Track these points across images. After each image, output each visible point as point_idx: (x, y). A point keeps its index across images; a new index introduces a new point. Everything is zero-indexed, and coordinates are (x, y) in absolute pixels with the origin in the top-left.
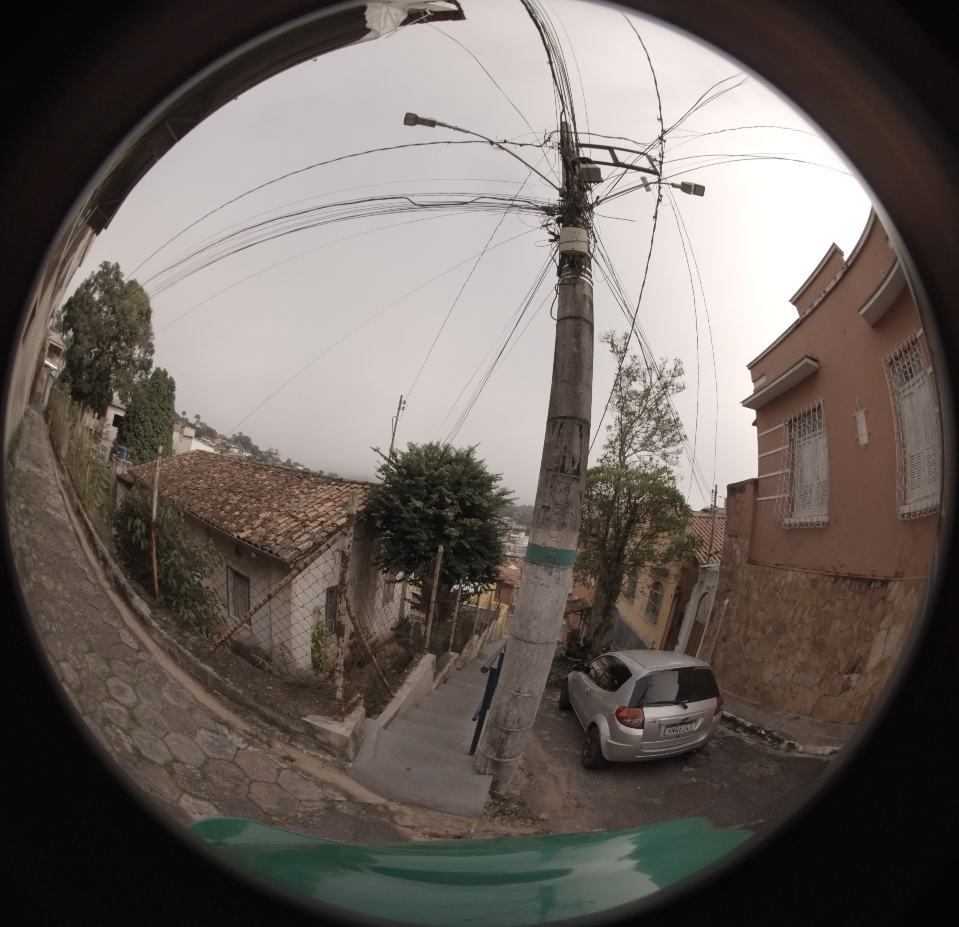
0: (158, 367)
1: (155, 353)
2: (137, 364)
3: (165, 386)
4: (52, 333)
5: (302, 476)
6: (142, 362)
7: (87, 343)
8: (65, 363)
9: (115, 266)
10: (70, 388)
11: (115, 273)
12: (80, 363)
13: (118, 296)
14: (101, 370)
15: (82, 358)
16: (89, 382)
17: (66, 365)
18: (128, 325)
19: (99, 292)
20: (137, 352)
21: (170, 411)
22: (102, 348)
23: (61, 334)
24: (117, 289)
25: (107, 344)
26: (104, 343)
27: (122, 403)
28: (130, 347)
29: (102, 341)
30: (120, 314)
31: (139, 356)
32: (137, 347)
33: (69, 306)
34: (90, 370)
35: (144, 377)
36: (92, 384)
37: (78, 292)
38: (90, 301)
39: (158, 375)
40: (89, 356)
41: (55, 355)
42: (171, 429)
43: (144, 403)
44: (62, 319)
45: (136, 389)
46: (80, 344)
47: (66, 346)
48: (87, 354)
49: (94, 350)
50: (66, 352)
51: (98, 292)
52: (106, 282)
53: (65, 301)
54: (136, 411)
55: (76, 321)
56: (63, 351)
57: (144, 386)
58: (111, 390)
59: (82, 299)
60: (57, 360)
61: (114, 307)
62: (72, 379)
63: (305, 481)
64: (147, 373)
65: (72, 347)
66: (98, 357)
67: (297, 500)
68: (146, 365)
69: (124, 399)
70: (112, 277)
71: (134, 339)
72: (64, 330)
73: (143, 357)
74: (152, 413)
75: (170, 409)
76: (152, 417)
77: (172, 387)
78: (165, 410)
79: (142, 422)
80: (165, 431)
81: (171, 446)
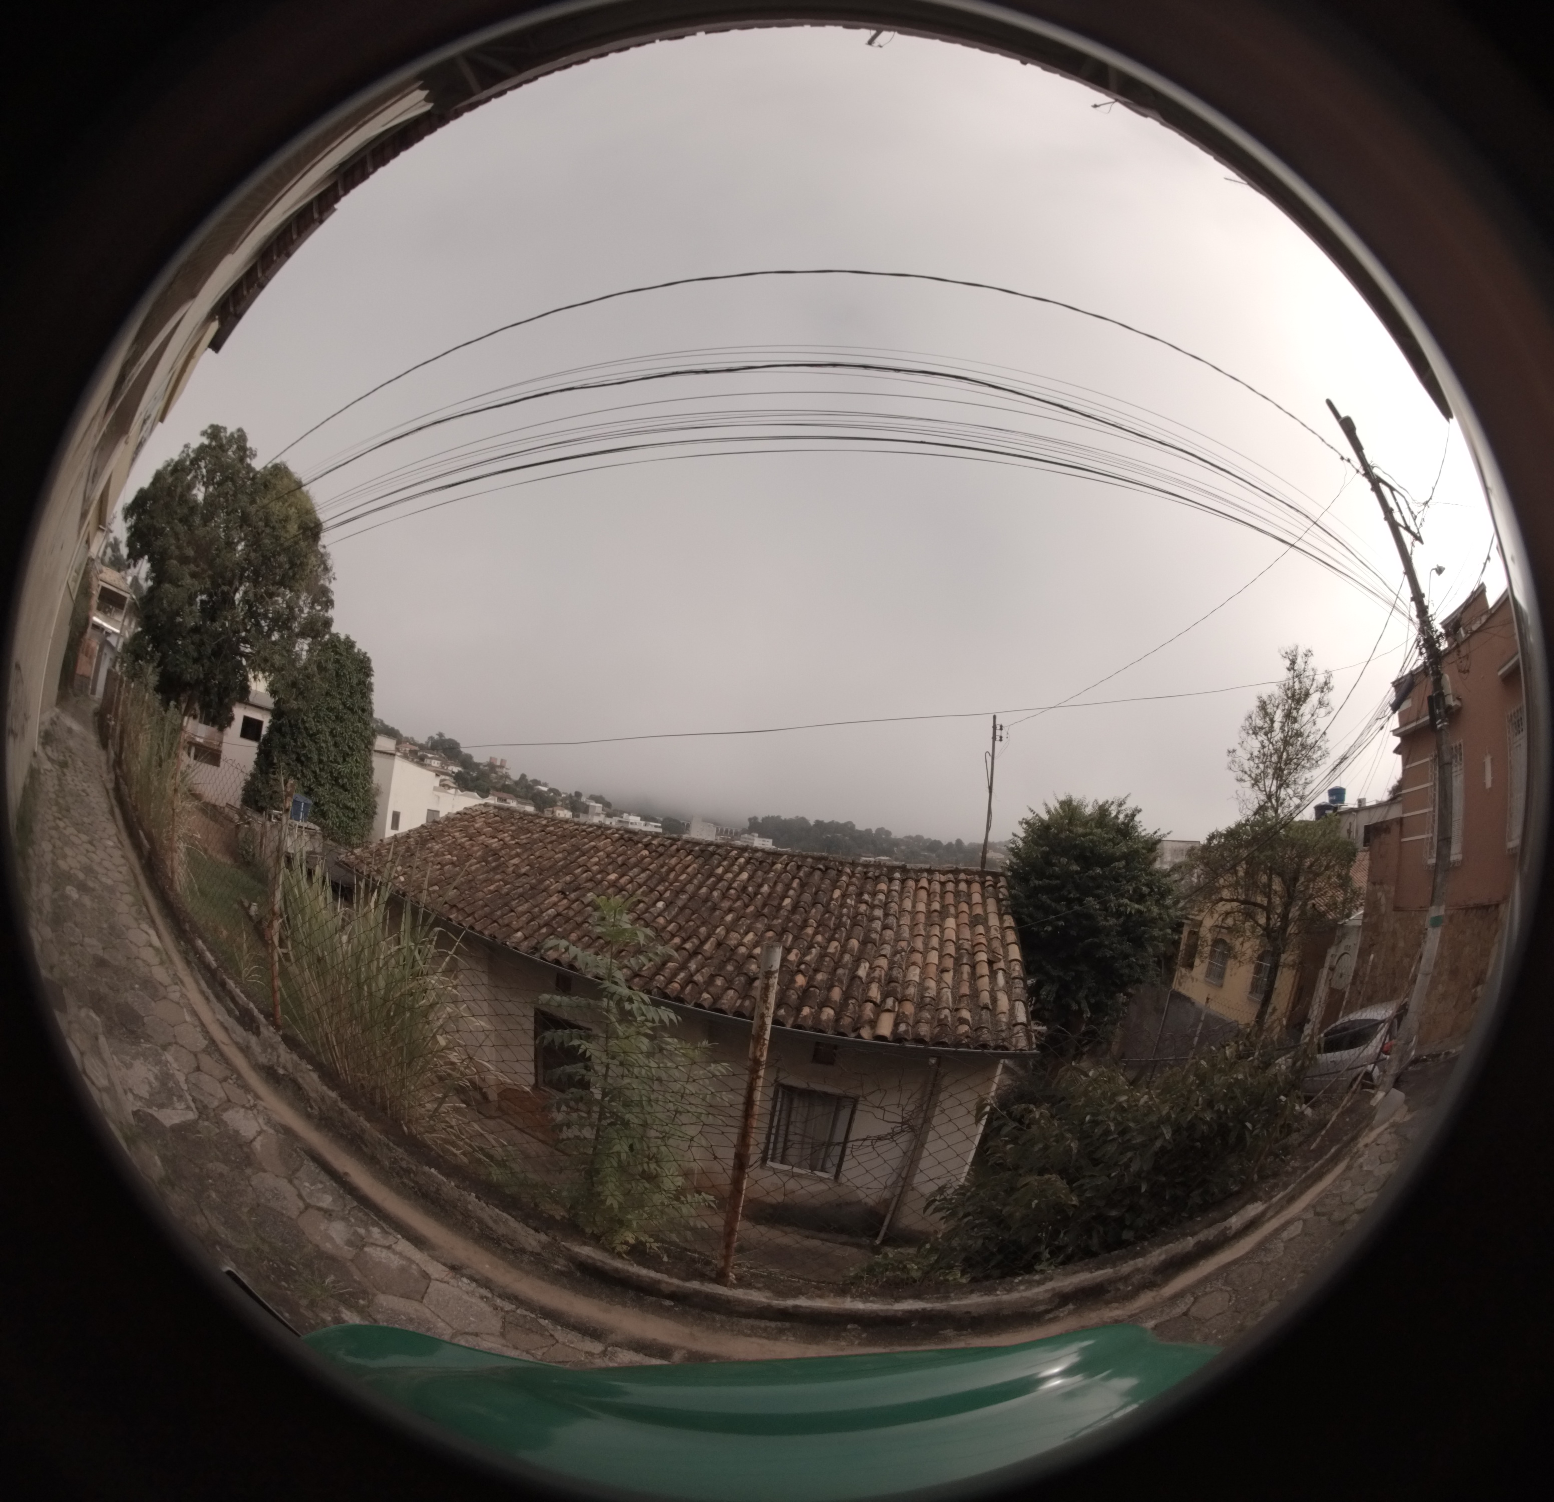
0: (338, 631)
1: (335, 604)
2: (297, 626)
3: (353, 667)
4: (105, 569)
6: (310, 624)
7: (188, 581)
8: (140, 622)
9: (237, 435)
10: (155, 673)
11: (238, 449)
12: (174, 621)
13: (249, 495)
14: (221, 637)
15: (178, 613)
16: (198, 660)
17: (138, 627)
19: (202, 488)
20: (299, 604)
21: (365, 714)
22: (223, 594)
23: (123, 569)
24: (242, 481)
25: (236, 585)
26: (228, 583)
29: (224, 578)
30: (261, 524)
31: (301, 610)
33: (140, 506)
34: (197, 637)
36: (203, 666)
37: (157, 480)
38: (188, 502)
40: (194, 608)
41: (114, 609)
42: (372, 748)
44: (124, 537)
46: (169, 584)
47: (136, 591)
48: (191, 604)
49: (203, 597)
51: (201, 484)
52: (219, 466)
56: (128, 601)
58: (245, 676)
59: (170, 492)
62: (157, 654)
65: (151, 592)
66: (212, 609)
68: (319, 628)
70: (230, 456)
71: (297, 576)
74: (330, 718)
75: (366, 710)
76: (332, 725)
77: (365, 668)
78: (356, 712)
79: (311, 736)
80: (359, 752)
81: (370, 777)
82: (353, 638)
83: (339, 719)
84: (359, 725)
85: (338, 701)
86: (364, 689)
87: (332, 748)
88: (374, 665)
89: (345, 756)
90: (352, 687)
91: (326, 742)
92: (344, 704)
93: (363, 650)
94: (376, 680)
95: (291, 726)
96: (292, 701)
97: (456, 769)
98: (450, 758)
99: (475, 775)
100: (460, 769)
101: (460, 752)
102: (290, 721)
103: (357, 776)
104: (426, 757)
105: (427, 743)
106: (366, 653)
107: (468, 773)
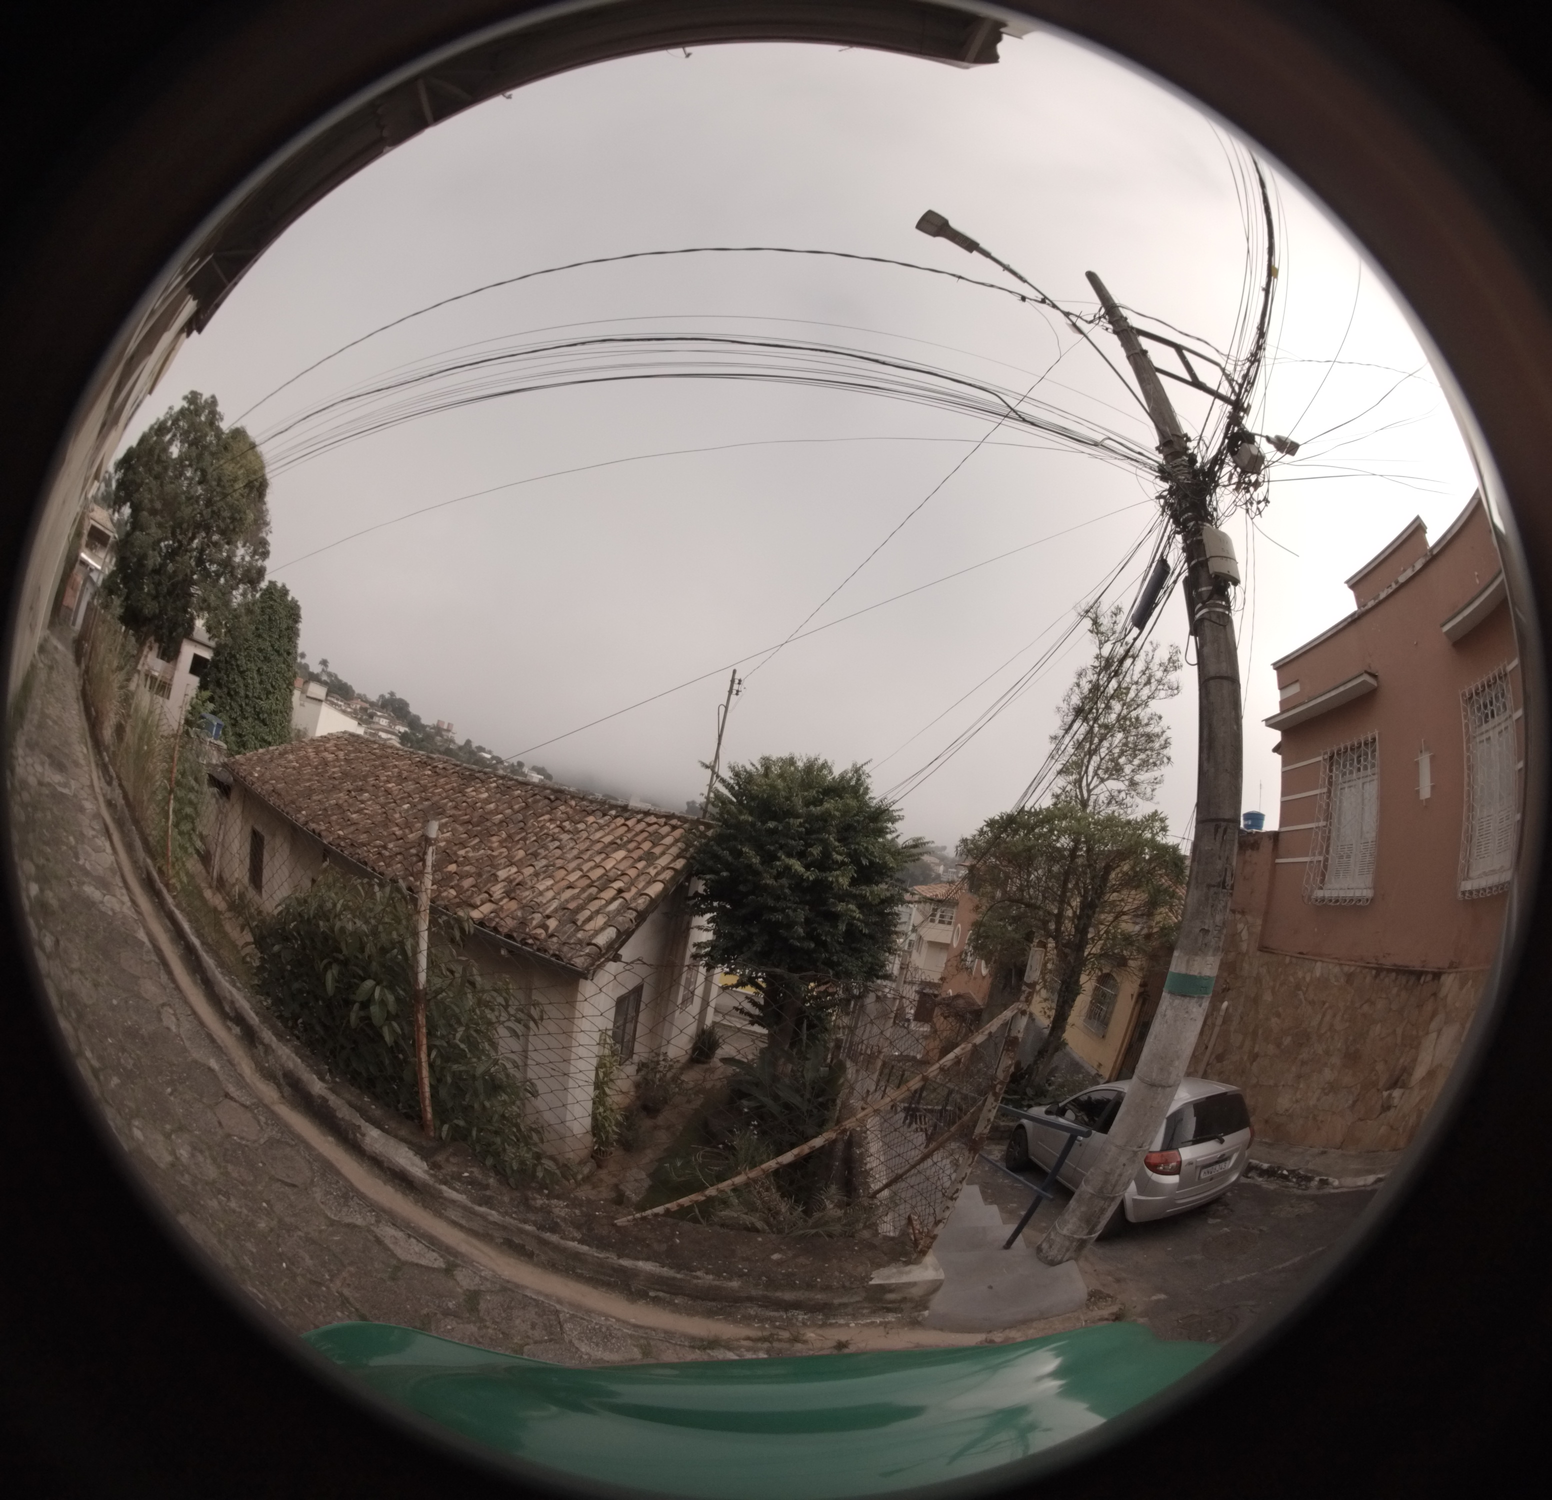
0: (273, 580)
1: (271, 555)
2: (239, 573)
3: (284, 613)
4: (96, 507)
5: (552, 797)
6: (247, 571)
7: (153, 530)
8: (114, 560)
9: (209, 401)
10: (121, 606)
11: (210, 413)
12: (141, 562)
13: (213, 454)
14: (176, 579)
15: (144, 556)
16: (155, 598)
17: (116, 565)
18: (227, 504)
19: (179, 445)
20: (241, 553)
21: (290, 657)
22: (180, 542)
23: (111, 511)
24: (211, 442)
25: (190, 535)
26: (184, 533)
27: (210, 639)
28: (228, 543)
29: (181, 528)
30: (214, 483)
31: (243, 559)
32: (239, 544)
33: (126, 463)
34: (157, 577)
35: (249, 596)
36: (159, 602)
37: (143, 440)
38: (164, 458)
39: (272, 593)
40: (156, 553)
41: (99, 545)
42: (291, 687)
43: (247, 640)
44: (114, 485)
45: (236, 617)
46: (142, 530)
47: (118, 533)
48: (154, 550)
49: (166, 543)
50: (117, 543)
51: (177, 443)
52: (193, 427)
53: (120, 453)
54: (233, 652)
55: (137, 490)
56: (111, 540)
57: (250, 611)
58: (192, 615)
59: (151, 451)
60: (102, 554)
61: (204, 472)
62: (126, 590)
63: (562, 808)
64: (254, 589)
65: (128, 534)
66: (172, 554)
67: (557, 844)
68: (254, 576)
69: (214, 632)
70: (203, 418)
71: (237, 530)
72: (115, 503)
73: (250, 563)
74: (259, 658)
75: (291, 653)
76: (259, 664)
77: (294, 615)
78: (282, 654)
79: (241, 673)
80: (281, 690)
82: (288, 587)
83: (267, 659)
84: (283, 666)
85: (268, 644)
86: (292, 633)
87: (258, 685)
89: (268, 693)
90: (281, 631)
91: (252, 678)
92: (272, 646)
93: (296, 598)
95: (227, 662)
97: (403, 729)
99: (420, 736)
100: (407, 729)
101: (408, 712)
103: (276, 712)
104: (376, 714)
105: (378, 701)
106: (297, 602)
107: (415, 734)
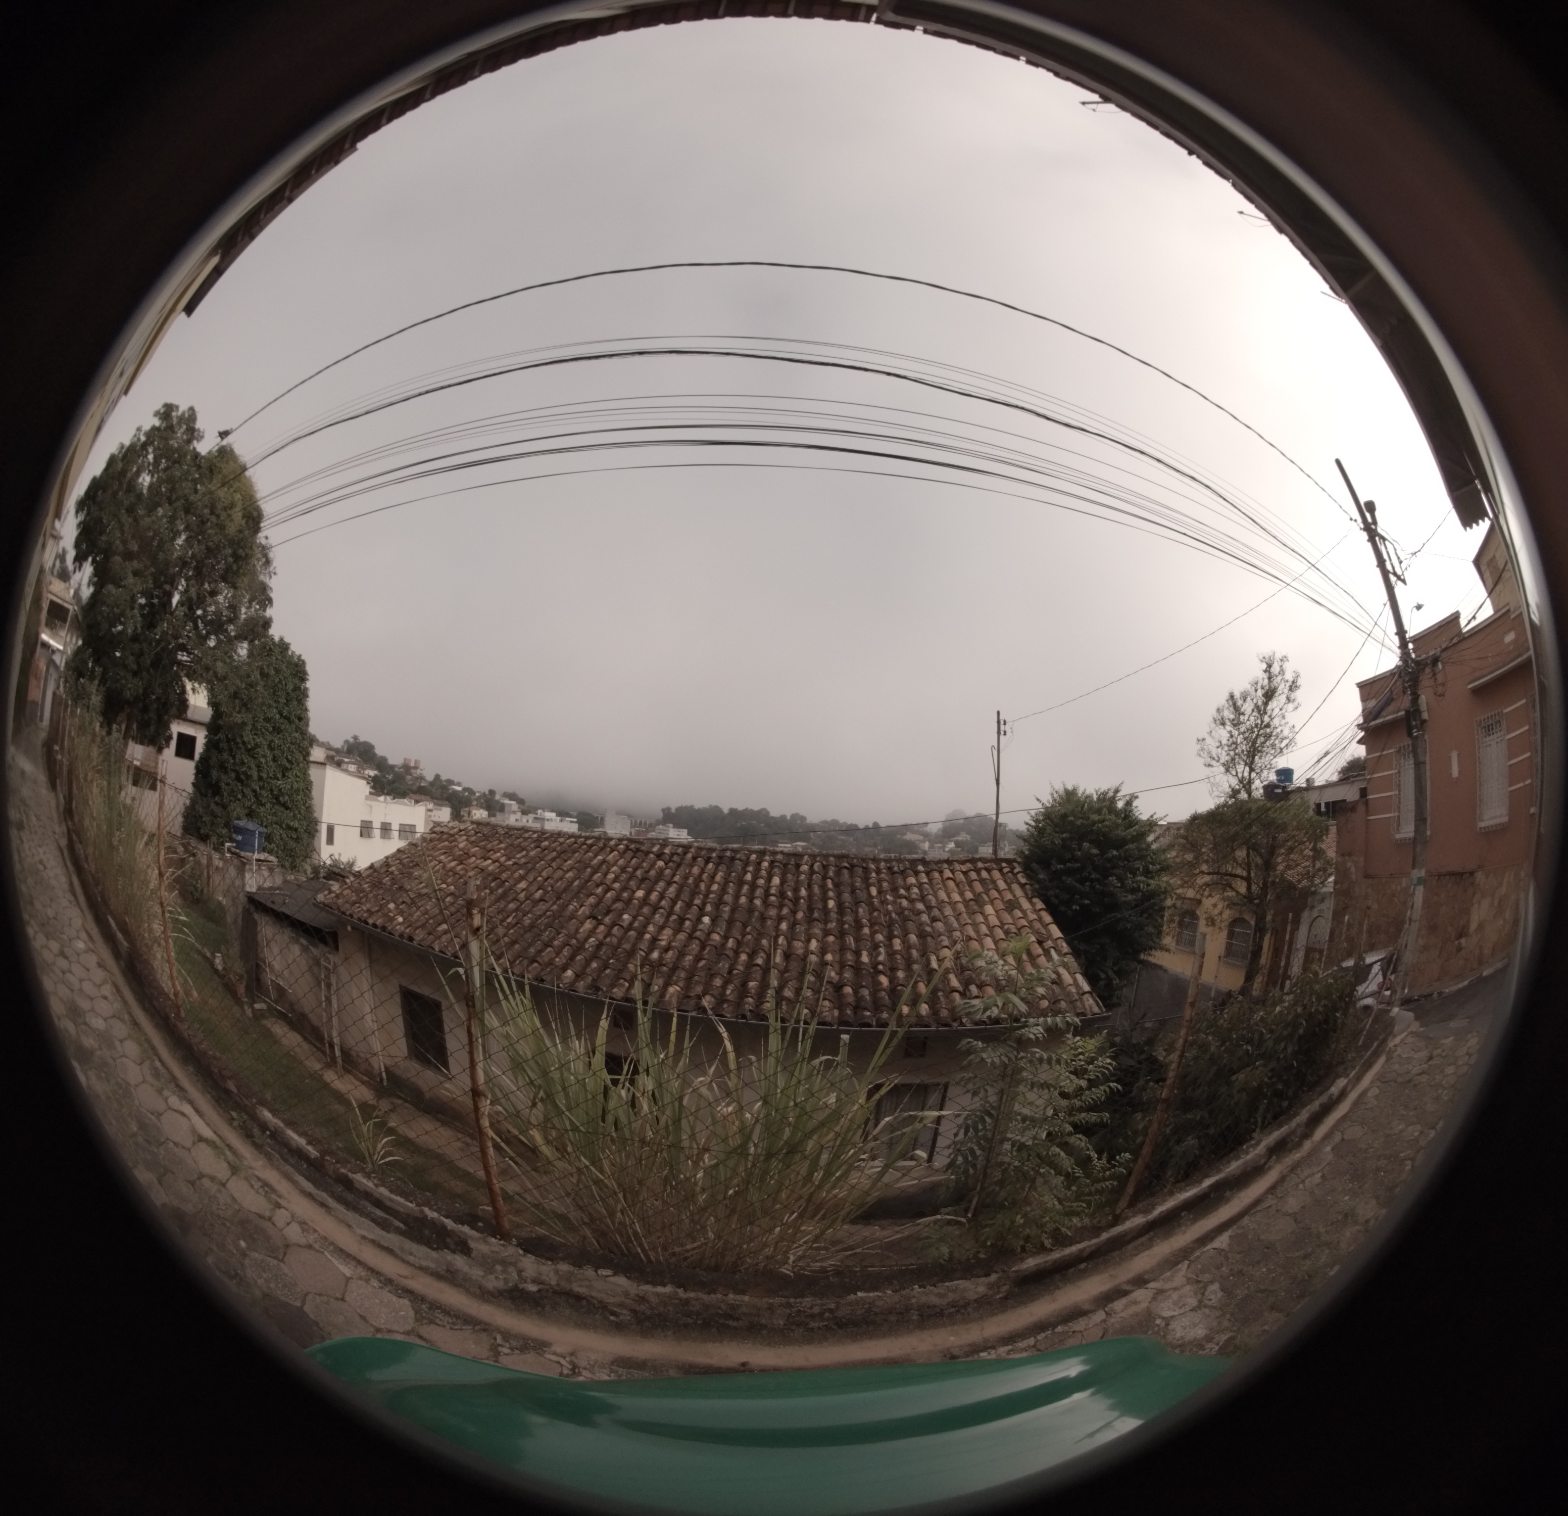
1: (274, 603)
3: (289, 671)
6: (253, 625)
9: (187, 414)
11: (187, 429)
14: (162, 646)
36: (142, 679)
41: (59, 623)
42: (307, 758)
48: (133, 607)
49: (142, 600)
50: (78, 617)
60: (70, 632)
66: (150, 615)
68: (259, 630)
71: (241, 571)
73: (248, 614)
74: (267, 730)
75: (302, 718)
76: (269, 737)
77: (300, 672)
78: (293, 721)
79: (248, 751)
80: (298, 764)
81: (310, 792)
82: (287, 640)
83: (277, 730)
84: (297, 735)
85: (275, 711)
86: (300, 695)
87: (271, 763)
88: (309, 668)
89: (285, 771)
90: (288, 694)
91: (264, 756)
92: (280, 713)
93: (297, 653)
94: (311, 684)
95: (228, 741)
96: (234, 714)
97: (372, 773)
98: (365, 761)
99: (390, 777)
100: (376, 772)
101: (375, 754)
102: (227, 736)
103: (297, 791)
104: (343, 762)
105: (343, 747)
106: (300, 656)
107: (384, 777)
